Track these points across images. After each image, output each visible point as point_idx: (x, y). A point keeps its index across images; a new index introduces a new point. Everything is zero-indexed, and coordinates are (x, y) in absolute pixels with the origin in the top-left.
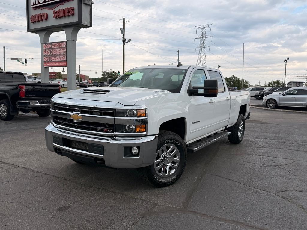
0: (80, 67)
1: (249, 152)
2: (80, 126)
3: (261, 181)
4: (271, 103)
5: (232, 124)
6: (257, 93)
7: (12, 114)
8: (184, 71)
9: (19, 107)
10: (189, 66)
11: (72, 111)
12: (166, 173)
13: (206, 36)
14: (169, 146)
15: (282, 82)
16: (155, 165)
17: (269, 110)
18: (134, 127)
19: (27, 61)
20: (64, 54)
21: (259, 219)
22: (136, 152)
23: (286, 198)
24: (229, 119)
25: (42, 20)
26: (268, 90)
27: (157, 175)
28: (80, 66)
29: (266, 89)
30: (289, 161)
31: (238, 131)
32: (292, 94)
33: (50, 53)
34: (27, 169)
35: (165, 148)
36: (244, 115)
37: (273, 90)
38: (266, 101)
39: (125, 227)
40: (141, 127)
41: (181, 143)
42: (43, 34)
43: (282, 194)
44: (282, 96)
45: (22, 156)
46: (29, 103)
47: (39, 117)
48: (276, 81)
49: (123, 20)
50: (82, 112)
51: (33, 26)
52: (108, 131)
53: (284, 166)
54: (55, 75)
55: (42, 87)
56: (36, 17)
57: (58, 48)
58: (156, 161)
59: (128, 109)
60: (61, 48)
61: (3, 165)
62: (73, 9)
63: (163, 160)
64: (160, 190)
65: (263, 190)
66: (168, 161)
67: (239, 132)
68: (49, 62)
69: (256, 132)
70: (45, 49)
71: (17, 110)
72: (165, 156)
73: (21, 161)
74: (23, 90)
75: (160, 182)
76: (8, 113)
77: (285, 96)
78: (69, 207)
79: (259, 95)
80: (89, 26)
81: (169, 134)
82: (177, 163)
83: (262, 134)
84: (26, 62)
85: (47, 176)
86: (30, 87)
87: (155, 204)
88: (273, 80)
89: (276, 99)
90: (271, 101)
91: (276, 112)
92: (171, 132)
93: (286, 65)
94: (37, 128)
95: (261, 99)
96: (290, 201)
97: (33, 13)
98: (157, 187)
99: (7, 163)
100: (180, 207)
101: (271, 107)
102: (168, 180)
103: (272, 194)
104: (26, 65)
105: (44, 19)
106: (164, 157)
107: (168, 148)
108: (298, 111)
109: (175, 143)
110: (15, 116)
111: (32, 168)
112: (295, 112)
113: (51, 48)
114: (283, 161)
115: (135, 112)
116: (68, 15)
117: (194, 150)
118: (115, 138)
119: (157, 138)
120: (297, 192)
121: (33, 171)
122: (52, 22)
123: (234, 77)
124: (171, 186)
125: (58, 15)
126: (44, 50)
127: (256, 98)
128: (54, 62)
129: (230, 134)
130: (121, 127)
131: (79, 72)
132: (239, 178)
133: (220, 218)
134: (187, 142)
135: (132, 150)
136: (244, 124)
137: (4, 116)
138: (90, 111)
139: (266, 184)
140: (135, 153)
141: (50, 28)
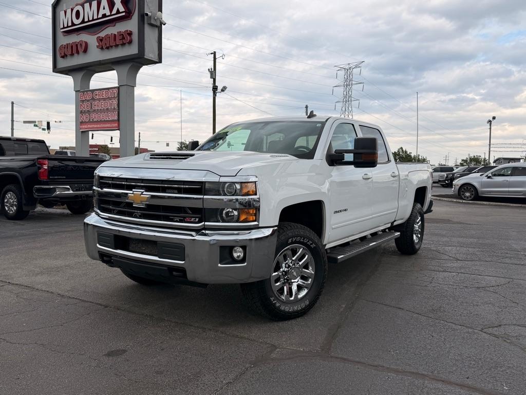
0: (139, 136)
1: (432, 267)
2: (143, 214)
3: (456, 311)
4: (468, 191)
5: (402, 219)
6: (442, 176)
7: (25, 208)
8: (319, 125)
9: (38, 196)
10: (328, 117)
11: (130, 188)
12: (291, 295)
13: (353, 82)
14: (296, 249)
15: (485, 160)
16: (273, 281)
17: (464, 203)
18: (236, 213)
19: (51, 126)
20: (114, 109)
21: (454, 369)
22: (240, 256)
23: (502, 337)
24: (396, 210)
25: (78, 52)
26: (462, 171)
27: (277, 299)
28: (140, 133)
29: (458, 169)
30: (503, 281)
31: (412, 232)
32: (503, 175)
33: (91, 108)
34: (52, 293)
35: (289, 253)
36: (422, 205)
37: (470, 171)
38: (458, 187)
39: (222, 382)
40: (248, 213)
41: (316, 244)
42: (80, 75)
43: (495, 331)
44: (485, 179)
45: (42, 273)
46: (54, 190)
47: (71, 214)
48: (474, 157)
49: (213, 55)
50: (148, 189)
51: (63, 63)
52: (192, 220)
53: (494, 288)
54: (97, 149)
55: (76, 162)
56: (68, 48)
57: (104, 99)
58: (274, 274)
59: (226, 183)
60: (110, 99)
61: (10, 287)
62: (130, 34)
63: (286, 273)
64: (280, 324)
65: (460, 325)
66: (295, 274)
67: (415, 234)
68: (89, 122)
69: (443, 236)
70: (83, 101)
71: (33, 202)
72: (289, 266)
73: (40, 280)
74: (45, 167)
75: (281, 311)
76: (19, 206)
77: (491, 178)
78: (124, 351)
79: (445, 180)
80: (157, 61)
81: (296, 227)
82: (310, 278)
83: (454, 239)
84: (49, 128)
85: (87, 304)
86: (56, 163)
87: (274, 347)
88: (469, 155)
89: (475, 184)
90: (467, 188)
91: (476, 206)
92: (299, 225)
93: (490, 128)
94: (69, 231)
95: (450, 185)
96: (508, 341)
97: (63, 40)
98: (277, 319)
99: (17, 284)
100: (317, 350)
101: (468, 198)
102: (296, 308)
103: (476, 331)
104: (49, 133)
105: (81, 50)
106: (288, 268)
107: (294, 252)
108: (514, 205)
109: (306, 243)
110: (30, 213)
111: (60, 292)
112: (509, 206)
113: (93, 99)
114: (493, 281)
115: (238, 186)
116: (122, 43)
117: (338, 259)
118: (204, 231)
119: (276, 234)
120: (520, 328)
121: (63, 296)
122: (95, 55)
123: (403, 150)
124: (299, 320)
125: (104, 44)
126: (80, 102)
127: (441, 185)
128: (97, 122)
129: (399, 236)
130: (214, 213)
131: (139, 145)
132: (418, 306)
133: (387, 368)
134: (326, 245)
135: (233, 252)
136: (422, 220)
137: (11, 212)
138: (162, 187)
139: (464, 316)
140: (238, 257)
141: (91, 66)
